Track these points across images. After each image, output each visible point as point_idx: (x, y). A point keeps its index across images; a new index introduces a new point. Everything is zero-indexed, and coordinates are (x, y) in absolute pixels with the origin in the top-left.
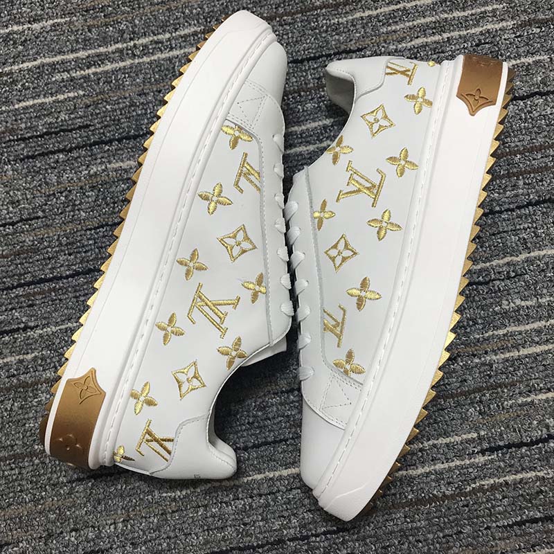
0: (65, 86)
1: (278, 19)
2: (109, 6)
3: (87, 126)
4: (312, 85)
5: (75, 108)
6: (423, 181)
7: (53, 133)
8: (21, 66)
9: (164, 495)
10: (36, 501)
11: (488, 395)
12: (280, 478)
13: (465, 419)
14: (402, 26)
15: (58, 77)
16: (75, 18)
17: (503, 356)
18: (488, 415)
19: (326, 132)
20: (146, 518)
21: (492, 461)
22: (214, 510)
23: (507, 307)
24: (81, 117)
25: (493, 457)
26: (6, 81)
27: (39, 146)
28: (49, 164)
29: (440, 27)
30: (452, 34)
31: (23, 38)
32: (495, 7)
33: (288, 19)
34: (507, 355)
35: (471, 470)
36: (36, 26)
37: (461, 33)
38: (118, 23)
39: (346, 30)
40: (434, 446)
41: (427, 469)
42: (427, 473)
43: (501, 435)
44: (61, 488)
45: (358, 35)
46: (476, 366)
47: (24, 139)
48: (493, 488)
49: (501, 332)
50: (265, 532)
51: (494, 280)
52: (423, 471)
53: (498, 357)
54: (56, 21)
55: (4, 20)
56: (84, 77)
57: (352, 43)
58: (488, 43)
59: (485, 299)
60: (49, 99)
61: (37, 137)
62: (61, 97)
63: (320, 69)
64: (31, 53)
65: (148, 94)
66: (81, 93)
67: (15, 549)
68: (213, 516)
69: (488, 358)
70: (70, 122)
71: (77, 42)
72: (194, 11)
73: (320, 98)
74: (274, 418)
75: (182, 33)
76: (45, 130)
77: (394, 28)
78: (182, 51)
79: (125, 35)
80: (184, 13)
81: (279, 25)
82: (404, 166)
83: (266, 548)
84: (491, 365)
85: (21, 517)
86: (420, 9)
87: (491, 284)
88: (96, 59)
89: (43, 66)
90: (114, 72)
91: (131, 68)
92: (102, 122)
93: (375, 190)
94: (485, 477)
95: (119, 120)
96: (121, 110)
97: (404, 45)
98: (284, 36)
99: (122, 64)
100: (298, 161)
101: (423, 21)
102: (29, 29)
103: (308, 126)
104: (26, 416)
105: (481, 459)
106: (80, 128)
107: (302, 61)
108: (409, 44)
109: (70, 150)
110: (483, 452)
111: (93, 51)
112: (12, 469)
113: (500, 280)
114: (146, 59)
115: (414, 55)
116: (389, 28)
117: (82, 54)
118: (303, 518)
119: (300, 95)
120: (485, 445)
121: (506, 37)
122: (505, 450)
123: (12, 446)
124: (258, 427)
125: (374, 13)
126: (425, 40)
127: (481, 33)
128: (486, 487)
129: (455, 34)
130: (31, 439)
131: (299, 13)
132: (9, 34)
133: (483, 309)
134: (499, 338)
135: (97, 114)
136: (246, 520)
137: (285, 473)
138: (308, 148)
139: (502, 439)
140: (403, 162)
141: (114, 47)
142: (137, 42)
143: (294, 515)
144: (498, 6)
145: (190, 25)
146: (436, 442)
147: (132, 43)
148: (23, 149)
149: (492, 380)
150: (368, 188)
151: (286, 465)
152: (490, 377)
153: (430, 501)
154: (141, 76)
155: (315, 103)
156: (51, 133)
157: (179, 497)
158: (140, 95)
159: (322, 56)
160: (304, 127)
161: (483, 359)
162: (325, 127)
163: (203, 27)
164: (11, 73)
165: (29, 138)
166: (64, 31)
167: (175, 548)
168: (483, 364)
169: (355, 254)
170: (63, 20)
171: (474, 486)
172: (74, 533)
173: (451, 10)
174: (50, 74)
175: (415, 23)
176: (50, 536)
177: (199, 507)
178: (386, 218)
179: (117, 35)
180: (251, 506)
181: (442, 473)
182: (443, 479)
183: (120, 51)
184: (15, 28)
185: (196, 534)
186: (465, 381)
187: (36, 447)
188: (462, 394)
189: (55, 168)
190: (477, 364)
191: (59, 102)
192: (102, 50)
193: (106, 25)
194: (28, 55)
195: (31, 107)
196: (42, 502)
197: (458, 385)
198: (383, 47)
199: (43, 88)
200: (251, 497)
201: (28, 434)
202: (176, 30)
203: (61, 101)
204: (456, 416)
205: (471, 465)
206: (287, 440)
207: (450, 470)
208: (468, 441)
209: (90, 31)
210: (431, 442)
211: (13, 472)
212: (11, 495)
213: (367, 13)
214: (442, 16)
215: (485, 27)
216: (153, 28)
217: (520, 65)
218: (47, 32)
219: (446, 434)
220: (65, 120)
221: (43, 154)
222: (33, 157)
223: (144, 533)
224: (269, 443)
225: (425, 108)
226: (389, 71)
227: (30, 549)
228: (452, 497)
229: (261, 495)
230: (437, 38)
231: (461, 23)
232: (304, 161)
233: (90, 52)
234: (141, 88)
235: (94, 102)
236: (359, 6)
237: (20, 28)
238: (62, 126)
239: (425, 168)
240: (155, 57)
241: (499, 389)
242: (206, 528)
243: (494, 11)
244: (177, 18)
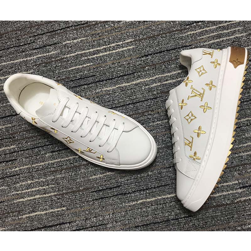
0: (86, 62)
1: (160, 36)
2: (101, 33)
3: (95, 75)
4: (173, 58)
5: (90, 69)
6: (219, 91)
7: (83, 78)
8: (70, 55)
9: (126, 204)
10: (81, 207)
11: (241, 168)
12: (167, 198)
13: (233, 176)
14: (205, 36)
15: (83, 58)
16: (88, 38)
17: (246, 154)
18: (242, 175)
19: (179, 75)
20: (120, 212)
21: (244, 191)
22: (144, 210)
23: (247, 136)
24: (92, 73)
25: (244, 190)
26: (65, 60)
27: (78, 83)
28: (82, 89)
29: (219, 36)
30: (224, 38)
31: (71, 45)
32: (239, 28)
33: (164, 35)
34: (248, 153)
35: (236, 195)
36: (75, 41)
37: (227, 38)
38: (104, 39)
39: (185, 39)
40: (223, 186)
41: (220, 194)
42: (220, 196)
43: (247, 182)
44: (90, 202)
45: (189, 40)
46: (237, 157)
47: (72, 81)
48: (245, 201)
49: (245, 145)
50: (162, 217)
51: (242, 126)
52: (219, 195)
53: (245, 154)
54: (82, 39)
55: (64, 39)
56: (93, 58)
57: (187, 43)
58: (237, 41)
59: (239, 133)
60: (81, 66)
61: (77, 80)
62: (85, 66)
63: (176, 53)
64: (74, 50)
65: (115, 63)
66: (92, 64)
67: (75, 224)
68: (144, 212)
69: (241, 154)
70: (88, 74)
71: (90, 46)
72: (131, 34)
73: (177, 63)
74: (164, 177)
75: (127, 42)
76: (80, 77)
77: (202, 37)
78: (127, 48)
79: (106, 43)
80: (127, 35)
81: (161, 38)
82: (211, 87)
83: (163, 223)
84: (242, 157)
85: (76, 213)
86: (212, 30)
87: (241, 128)
88: (96, 52)
89: (78, 55)
90: (103, 56)
91: (109, 55)
92: (100, 74)
93: (201, 95)
94: (242, 197)
95: (105, 73)
96: (106, 70)
97: (206, 43)
98: (163, 42)
99: (106, 53)
100: (170, 86)
101: (213, 34)
102: (73, 42)
103: (173, 73)
104: (77, 178)
105: (240, 191)
106: (92, 76)
107: (170, 50)
108: (208, 43)
109: (89, 84)
110: (240, 188)
111: (95, 49)
112: (72, 196)
113: (244, 126)
114: (114, 51)
115: (210, 47)
116: (201, 37)
117: (91, 50)
118: (176, 212)
119: (169, 62)
120: (241, 186)
121: (243, 39)
122: (249, 187)
123: (72, 188)
124: (159, 180)
125: (195, 32)
126: (214, 41)
127: (234, 38)
128: (242, 201)
129: (225, 39)
130: (79, 185)
131: (168, 33)
132: (66, 44)
133: (238, 137)
134: (245, 147)
135: (98, 71)
136: (156, 213)
137: (169, 196)
138: (173, 81)
139: (247, 183)
140: (211, 85)
141: (103, 47)
142: (110, 45)
143: (173, 211)
144: (240, 28)
145: (129, 39)
146: (223, 185)
147: (109, 46)
148: (72, 84)
149: (243, 162)
150: (199, 95)
151: (169, 193)
152: (242, 161)
153: (222, 206)
154: (113, 57)
155: (175, 65)
156: (82, 78)
157: (132, 205)
158: (112, 64)
159: (177, 48)
160: (171, 74)
161: (239, 155)
162: (179, 73)
163: (134, 39)
164: (67, 58)
165: (74, 80)
166: (85, 42)
167: (131, 223)
168: (239, 156)
169: (196, 118)
170: (85, 39)
171: (238, 200)
172: (95, 218)
173: (223, 30)
174: (80, 57)
175: (210, 35)
176: (87, 219)
177: (139, 208)
178: (206, 105)
179: (103, 43)
180: (157, 208)
181: (226, 196)
182: (226, 198)
183: (105, 49)
184: (68, 42)
185: (138, 218)
186: (233, 162)
187: (81, 188)
188: (232, 167)
189: (84, 91)
190: (237, 156)
191: (84, 67)
192: (98, 48)
193: (100, 40)
194: (73, 51)
195: (74, 69)
196: (83, 207)
197: (230, 164)
198: (199, 44)
199: (78, 63)
200: (157, 205)
201: (78, 184)
202: (124, 41)
203: (85, 67)
204: (230, 175)
205: (236, 193)
206: (169, 184)
207: (229, 194)
208: (235, 184)
209: (94, 42)
210: (221, 185)
211: (73, 197)
212: (72, 205)
213: (193, 32)
214: (220, 32)
215: (236, 36)
216: (116, 40)
217: (249, 49)
218: (79, 43)
219: (227, 182)
220: (87, 74)
221: (79, 86)
222: (76, 87)
223: (120, 218)
224: (163, 186)
225: (218, 66)
226: (204, 53)
227: (80, 224)
228: (230, 204)
229: (160, 204)
230: (218, 40)
231: (227, 35)
232: (172, 86)
233: (94, 49)
234: (113, 62)
235: (97, 67)
236: (189, 30)
237: (70, 42)
238: (85, 76)
239: (219, 87)
240: (117, 51)
241: (246, 166)
242: (141, 216)
243: (239, 30)
244: (125, 37)
